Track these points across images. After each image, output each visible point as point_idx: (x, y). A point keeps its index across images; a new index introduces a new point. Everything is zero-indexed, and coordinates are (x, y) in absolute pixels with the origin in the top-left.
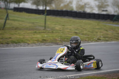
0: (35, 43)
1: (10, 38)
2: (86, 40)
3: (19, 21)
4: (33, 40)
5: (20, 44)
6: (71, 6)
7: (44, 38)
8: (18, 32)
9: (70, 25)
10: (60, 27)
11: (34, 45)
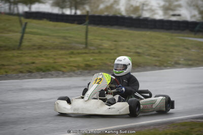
0: (74, 71)
1: (33, 63)
2: (156, 66)
3: (40, 34)
4: (71, 66)
5: (50, 72)
6: (117, 7)
7: (88, 63)
8: (43, 53)
9: (126, 41)
10: (110, 43)
11: (73, 74)
